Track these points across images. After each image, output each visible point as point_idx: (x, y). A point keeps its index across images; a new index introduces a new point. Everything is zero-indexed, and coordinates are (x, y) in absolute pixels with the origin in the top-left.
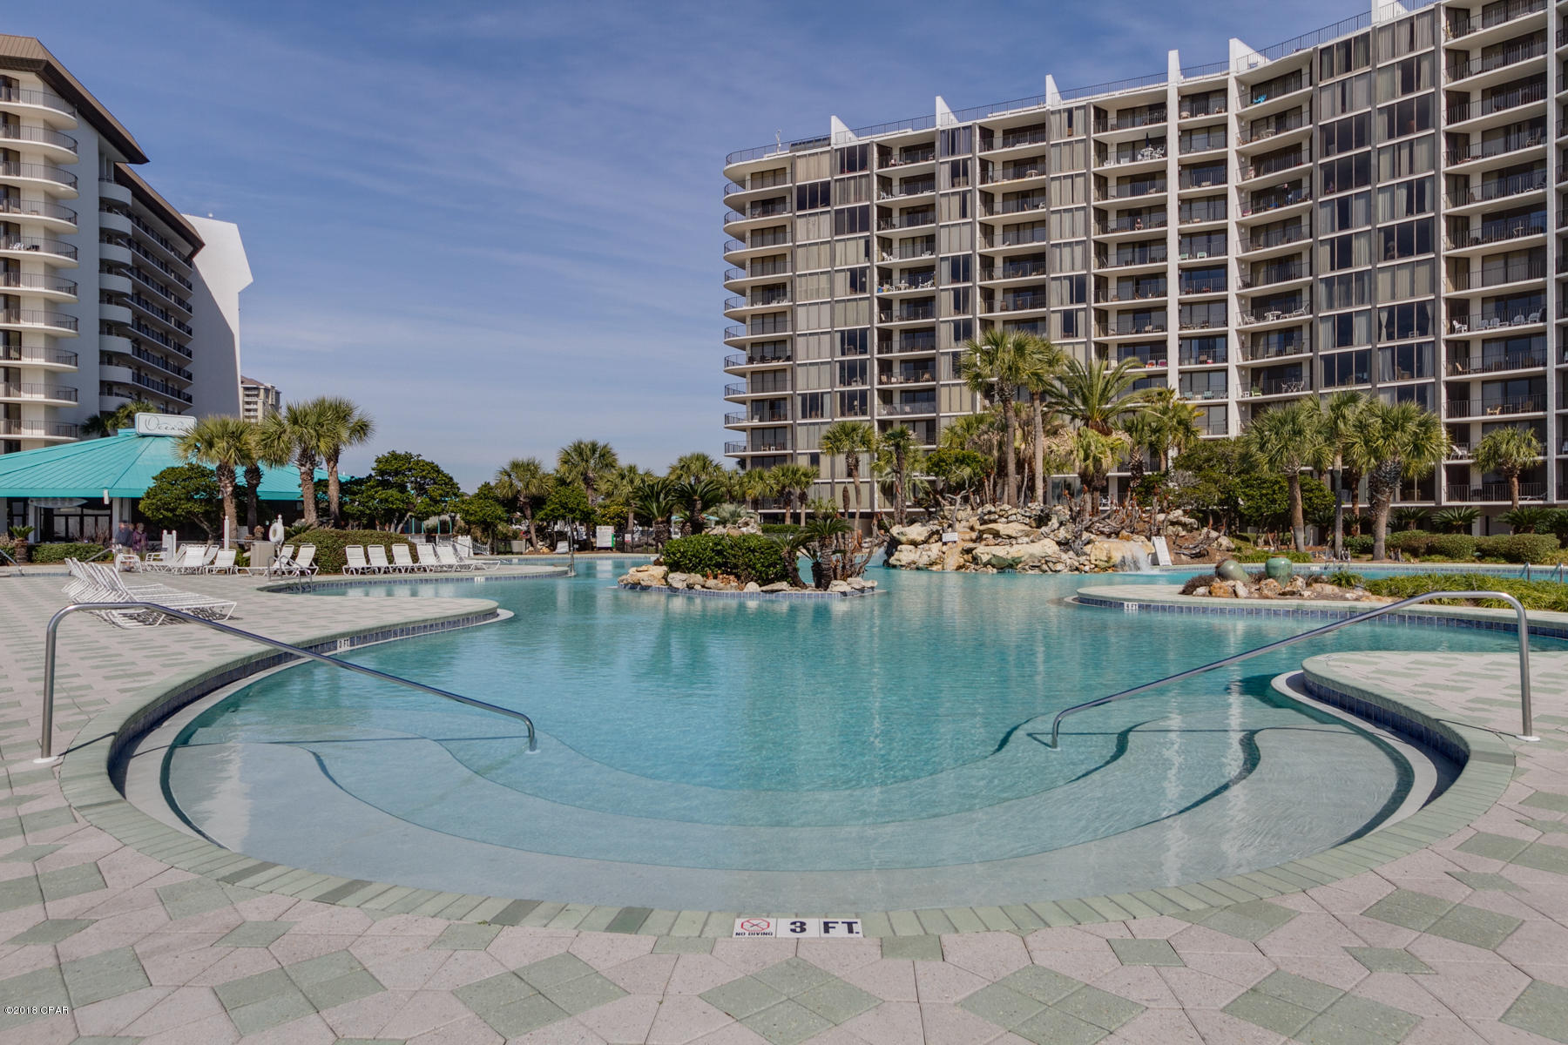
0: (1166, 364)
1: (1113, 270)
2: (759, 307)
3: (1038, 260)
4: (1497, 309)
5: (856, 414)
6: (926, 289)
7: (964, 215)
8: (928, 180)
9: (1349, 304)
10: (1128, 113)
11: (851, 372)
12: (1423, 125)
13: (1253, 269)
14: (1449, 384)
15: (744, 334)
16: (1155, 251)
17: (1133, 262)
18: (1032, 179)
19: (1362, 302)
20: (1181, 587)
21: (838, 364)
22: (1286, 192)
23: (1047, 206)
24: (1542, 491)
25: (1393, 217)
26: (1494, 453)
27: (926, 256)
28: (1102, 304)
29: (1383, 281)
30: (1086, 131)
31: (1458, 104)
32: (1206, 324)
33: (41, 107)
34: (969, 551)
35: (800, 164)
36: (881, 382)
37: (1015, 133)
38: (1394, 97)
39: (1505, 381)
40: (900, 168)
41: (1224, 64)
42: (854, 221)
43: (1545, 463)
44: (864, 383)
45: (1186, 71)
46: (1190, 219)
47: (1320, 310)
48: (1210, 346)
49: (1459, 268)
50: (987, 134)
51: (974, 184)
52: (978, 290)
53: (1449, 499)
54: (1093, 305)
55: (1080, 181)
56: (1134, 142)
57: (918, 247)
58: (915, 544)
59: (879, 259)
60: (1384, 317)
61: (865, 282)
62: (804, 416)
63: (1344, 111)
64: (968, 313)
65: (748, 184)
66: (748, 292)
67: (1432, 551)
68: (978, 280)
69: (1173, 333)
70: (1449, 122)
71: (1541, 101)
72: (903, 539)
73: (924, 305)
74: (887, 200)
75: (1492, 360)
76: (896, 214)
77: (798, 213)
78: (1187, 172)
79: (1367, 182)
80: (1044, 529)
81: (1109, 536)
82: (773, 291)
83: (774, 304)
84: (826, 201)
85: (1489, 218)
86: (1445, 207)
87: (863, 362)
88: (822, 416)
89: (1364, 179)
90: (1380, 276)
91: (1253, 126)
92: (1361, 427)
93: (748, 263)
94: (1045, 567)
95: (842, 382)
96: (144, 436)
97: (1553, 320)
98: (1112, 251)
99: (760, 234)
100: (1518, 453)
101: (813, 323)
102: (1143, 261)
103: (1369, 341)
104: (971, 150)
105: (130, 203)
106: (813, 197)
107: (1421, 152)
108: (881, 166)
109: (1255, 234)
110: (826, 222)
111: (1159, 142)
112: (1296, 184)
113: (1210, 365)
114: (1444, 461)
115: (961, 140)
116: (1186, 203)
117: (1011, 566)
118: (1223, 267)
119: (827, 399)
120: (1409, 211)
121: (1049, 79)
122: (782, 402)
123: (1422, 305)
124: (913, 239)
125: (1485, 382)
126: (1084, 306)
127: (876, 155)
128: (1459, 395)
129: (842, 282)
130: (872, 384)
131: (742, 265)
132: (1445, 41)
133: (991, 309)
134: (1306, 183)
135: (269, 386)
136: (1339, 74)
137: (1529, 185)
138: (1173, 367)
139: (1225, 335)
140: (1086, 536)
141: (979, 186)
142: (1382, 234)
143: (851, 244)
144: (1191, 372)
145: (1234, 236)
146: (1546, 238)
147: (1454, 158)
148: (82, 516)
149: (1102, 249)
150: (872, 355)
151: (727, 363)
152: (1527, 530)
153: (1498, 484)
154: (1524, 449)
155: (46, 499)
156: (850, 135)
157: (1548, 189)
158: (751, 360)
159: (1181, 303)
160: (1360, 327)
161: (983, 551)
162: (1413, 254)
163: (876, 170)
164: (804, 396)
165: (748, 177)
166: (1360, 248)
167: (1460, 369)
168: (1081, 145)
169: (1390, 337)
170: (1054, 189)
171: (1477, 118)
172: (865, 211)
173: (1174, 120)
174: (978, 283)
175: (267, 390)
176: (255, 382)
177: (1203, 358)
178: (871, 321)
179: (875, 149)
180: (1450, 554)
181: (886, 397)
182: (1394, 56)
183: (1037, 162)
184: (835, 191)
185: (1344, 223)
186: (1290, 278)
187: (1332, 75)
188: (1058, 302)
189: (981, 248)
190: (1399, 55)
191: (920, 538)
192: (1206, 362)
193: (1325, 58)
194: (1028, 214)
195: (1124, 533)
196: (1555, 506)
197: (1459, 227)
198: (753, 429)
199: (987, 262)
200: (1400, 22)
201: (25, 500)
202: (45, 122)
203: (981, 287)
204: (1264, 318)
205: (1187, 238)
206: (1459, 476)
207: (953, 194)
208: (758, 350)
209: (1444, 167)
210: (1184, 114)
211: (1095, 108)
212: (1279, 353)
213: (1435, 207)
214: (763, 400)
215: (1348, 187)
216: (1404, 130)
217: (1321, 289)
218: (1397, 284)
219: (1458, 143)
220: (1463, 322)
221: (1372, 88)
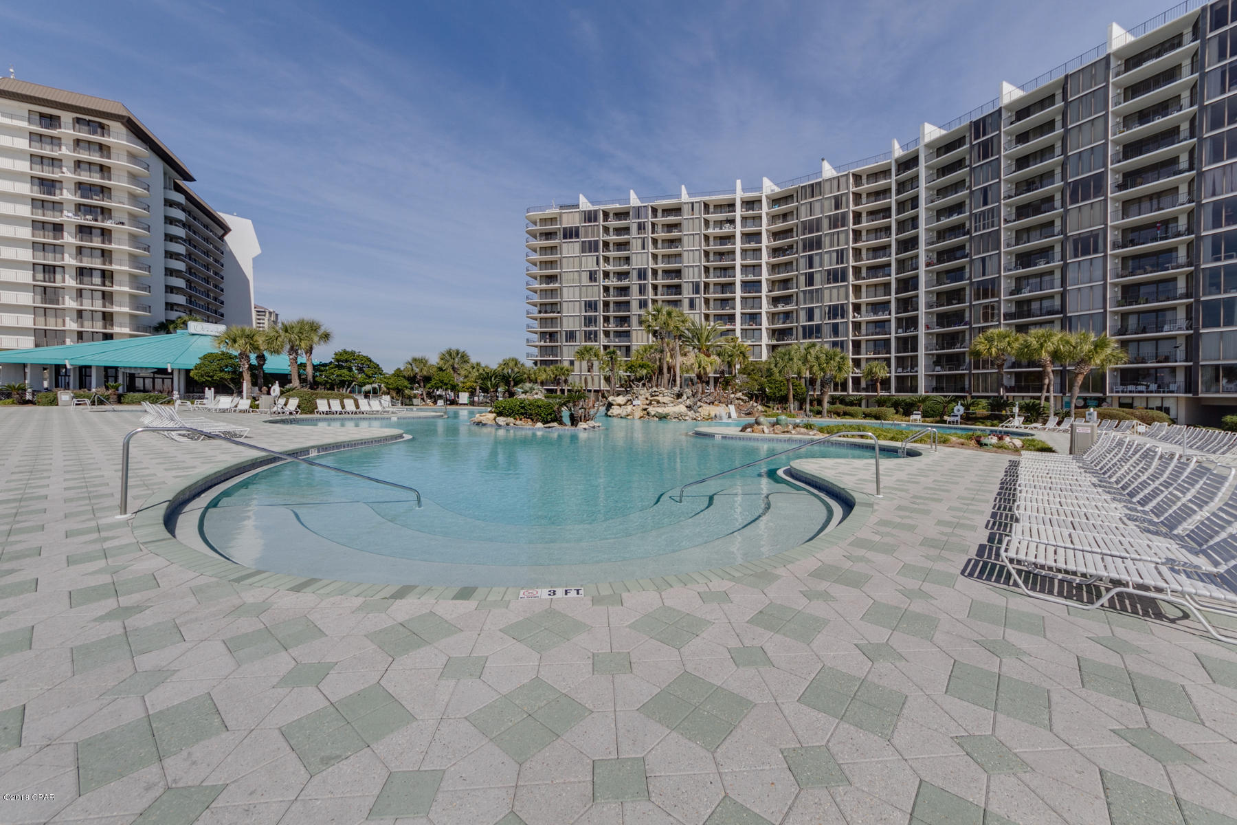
0: (735, 325)
1: (712, 280)
2: (544, 286)
3: (678, 273)
4: (872, 308)
5: (592, 342)
6: (625, 283)
7: (644, 249)
8: (627, 230)
9: (812, 303)
10: (719, 207)
11: (590, 321)
12: (843, 226)
13: (773, 284)
14: (853, 341)
15: (537, 299)
16: (730, 272)
17: (720, 277)
18: (675, 234)
19: (818, 302)
20: (740, 428)
21: (583, 317)
22: (786, 250)
23: (682, 247)
24: (889, 389)
25: (831, 265)
26: (870, 372)
27: (626, 267)
28: (707, 296)
29: (827, 293)
30: (700, 213)
31: (857, 217)
32: (752, 308)
33: (125, 143)
34: (645, 410)
35: (564, 217)
36: (604, 327)
37: (667, 211)
38: (831, 211)
39: (875, 341)
40: (613, 223)
41: (760, 188)
42: (591, 247)
43: (890, 377)
44: (596, 327)
45: (744, 190)
46: (745, 259)
47: (800, 305)
48: (754, 318)
49: (857, 289)
50: (654, 210)
51: (648, 234)
52: (650, 285)
53: (853, 391)
54: (703, 296)
55: (697, 237)
56: (721, 221)
57: (622, 261)
58: (620, 405)
59: (603, 267)
60: (827, 309)
61: (596, 277)
62: (566, 341)
63: (811, 215)
64: (645, 296)
65: (538, 224)
66: (538, 278)
67: (845, 414)
68: (650, 281)
69: (738, 311)
70: (854, 225)
71: (889, 219)
72: (614, 403)
73: (624, 290)
74: (607, 238)
75: (870, 331)
76: (611, 245)
77: (564, 241)
78: (744, 237)
79: (820, 248)
80: (680, 400)
81: (709, 404)
82: (551, 278)
83: (551, 285)
84: (577, 236)
85: (869, 268)
86: (852, 263)
87: (596, 316)
88: (575, 342)
89: (819, 246)
90: (825, 291)
91: (773, 218)
92: (817, 358)
93: (538, 264)
94: (680, 418)
95: (585, 325)
96: (193, 335)
97: (893, 315)
98: (711, 271)
99: (544, 250)
100: (880, 372)
101: (571, 296)
102: (725, 277)
103: (821, 320)
104: (647, 217)
105: (184, 203)
106: (571, 233)
107: (842, 237)
108: (604, 221)
109: (774, 268)
110: (577, 246)
111: (732, 222)
112: (791, 247)
113: (754, 327)
114: (851, 375)
115: (642, 212)
116: (744, 251)
117: (665, 417)
118: (760, 282)
119: (577, 333)
120: (837, 263)
121: (683, 187)
122: (555, 334)
123: (842, 305)
124: (620, 258)
125: (867, 341)
126: (699, 296)
127: (601, 216)
128: (857, 345)
129: (585, 276)
130: (600, 327)
131: (535, 265)
132: (852, 189)
133: (656, 295)
134: (795, 247)
135: (272, 310)
136: (809, 198)
137: (884, 256)
138: (738, 326)
139: (760, 314)
140: (699, 404)
142: (826, 272)
143: (590, 258)
144: (746, 330)
145: (764, 269)
146: (891, 279)
147: (855, 241)
148: (154, 379)
149: (707, 269)
150: (600, 313)
151: (528, 313)
152: (883, 406)
153: (872, 386)
154: (882, 370)
155: (130, 368)
156: (589, 204)
157: (892, 258)
158: (540, 312)
159: (742, 298)
160: (817, 313)
161: (652, 410)
162: (839, 282)
163: (601, 223)
164: (566, 332)
165: (538, 221)
166: (817, 278)
167: (857, 334)
168: (697, 220)
169: (829, 319)
170: (685, 239)
171: (865, 224)
172: (596, 242)
173: (739, 213)
175: (270, 313)
176: (262, 308)
177: (751, 323)
178: (599, 297)
179: (601, 213)
180: (852, 415)
181: (607, 334)
182: (831, 193)
183: (676, 226)
184: (582, 232)
185: (811, 266)
186: (788, 289)
187: (806, 199)
188: (687, 294)
189: (651, 265)
190: (833, 193)
191: (622, 403)
192: (752, 325)
193: (803, 191)
194: (673, 250)
195: (716, 403)
196: (894, 396)
197: (857, 270)
198: (541, 346)
199: (655, 272)
200: (834, 178)
201: (116, 368)
202: (128, 152)
204: (777, 307)
205: (744, 267)
206: (856, 381)
207: (638, 238)
208: (544, 308)
209: (851, 245)
210: (743, 210)
211: (704, 203)
212: (784, 323)
213: (848, 262)
214: (546, 333)
215: (812, 250)
216: (836, 226)
217: (801, 295)
218: (832, 295)
219: (857, 234)
220: (858, 314)
221: (822, 206)
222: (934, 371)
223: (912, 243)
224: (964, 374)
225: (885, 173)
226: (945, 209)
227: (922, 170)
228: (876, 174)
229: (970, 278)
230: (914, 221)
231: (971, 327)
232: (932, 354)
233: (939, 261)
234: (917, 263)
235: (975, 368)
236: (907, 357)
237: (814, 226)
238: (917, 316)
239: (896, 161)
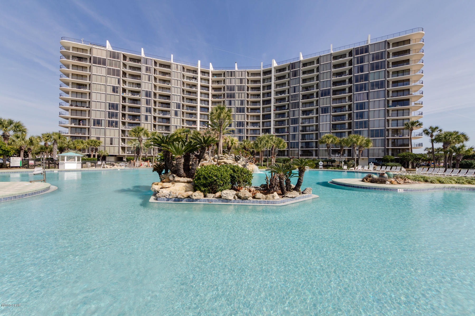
0: (197, 126)
1: (186, 103)
2: (75, 89)
3: (168, 97)
4: (252, 125)
5: (114, 127)
6: (137, 97)
7: (149, 81)
8: (139, 69)
10: (189, 70)
11: (111, 115)
12: (243, 90)
14: (246, 136)
15: (69, 97)
16: (195, 102)
18: (167, 77)
19: (233, 120)
21: (107, 112)
22: (220, 96)
23: (171, 85)
25: (238, 105)
27: (138, 89)
28: (183, 110)
29: (237, 116)
30: (180, 71)
31: (248, 88)
32: (205, 119)
35: (93, 50)
36: (122, 119)
37: (162, 65)
38: (239, 84)
39: (253, 137)
40: (130, 63)
41: (209, 67)
42: (115, 73)
44: (117, 119)
46: (202, 97)
49: (248, 116)
50: (156, 63)
51: (152, 74)
52: (152, 100)
55: (179, 81)
56: (190, 77)
57: (135, 85)
59: (122, 85)
60: (237, 123)
61: (118, 91)
62: (94, 126)
63: (231, 84)
64: (150, 106)
65: (71, 49)
66: (70, 83)
68: (152, 98)
69: (198, 120)
70: (247, 91)
71: (260, 92)
73: (136, 101)
74: (125, 70)
75: (252, 133)
76: (128, 75)
77: (93, 64)
78: (202, 87)
82: (81, 85)
83: (82, 90)
84: (104, 64)
86: (247, 106)
87: (117, 113)
88: (101, 126)
89: (234, 98)
91: (214, 82)
93: (70, 74)
95: (109, 117)
98: (186, 99)
99: (76, 67)
101: (98, 99)
102: (192, 103)
104: (151, 65)
106: (99, 61)
107: (243, 95)
109: (213, 103)
110: (104, 70)
111: (196, 78)
115: (149, 62)
118: (208, 108)
119: (103, 121)
120: (241, 105)
121: (172, 56)
123: (243, 122)
124: (133, 83)
125: (250, 136)
126: (180, 110)
127: (122, 57)
128: (247, 138)
129: (110, 89)
130: (119, 119)
132: (246, 77)
133: (155, 106)
134: (224, 95)
136: (230, 77)
142: (236, 108)
143: (113, 79)
145: (210, 102)
146: (260, 114)
147: (248, 97)
149: (183, 98)
150: (120, 111)
151: (60, 105)
157: (261, 106)
158: (71, 105)
159: (200, 114)
160: (233, 124)
162: (241, 113)
163: (122, 61)
164: (94, 120)
165: (71, 47)
166: (233, 110)
167: (248, 134)
168: (179, 74)
169: (238, 127)
170: (173, 81)
171: (251, 92)
172: (118, 71)
173: (199, 75)
177: (204, 126)
178: (119, 102)
179: (122, 55)
181: (124, 123)
183: (168, 74)
184: (108, 62)
185: (230, 104)
187: (228, 77)
188: (173, 108)
189: (153, 90)
190: (240, 77)
193: (228, 73)
194: (165, 85)
197: (248, 109)
198: (71, 127)
199: (155, 94)
200: (240, 71)
203: (154, 100)
205: (202, 100)
207: (146, 74)
208: (75, 103)
209: (246, 99)
210: (201, 75)
211: (183, 66)
213: (245, 105)
214: (76, 119)
215: (231, 98)
216: (240, 90)
218: (239, 118)
219: (248, 95)
220: (248, 126)
221: (235, 81)
223: (269, 102)
224: (286, 150)
225: (259, 74)
227: (273, 76)
228: (254, 74)
229: (288, 117)
231: (289, 134)
234: (270, 109)
237: (232, 88)
238: (270, 129)
239: (263, 70)
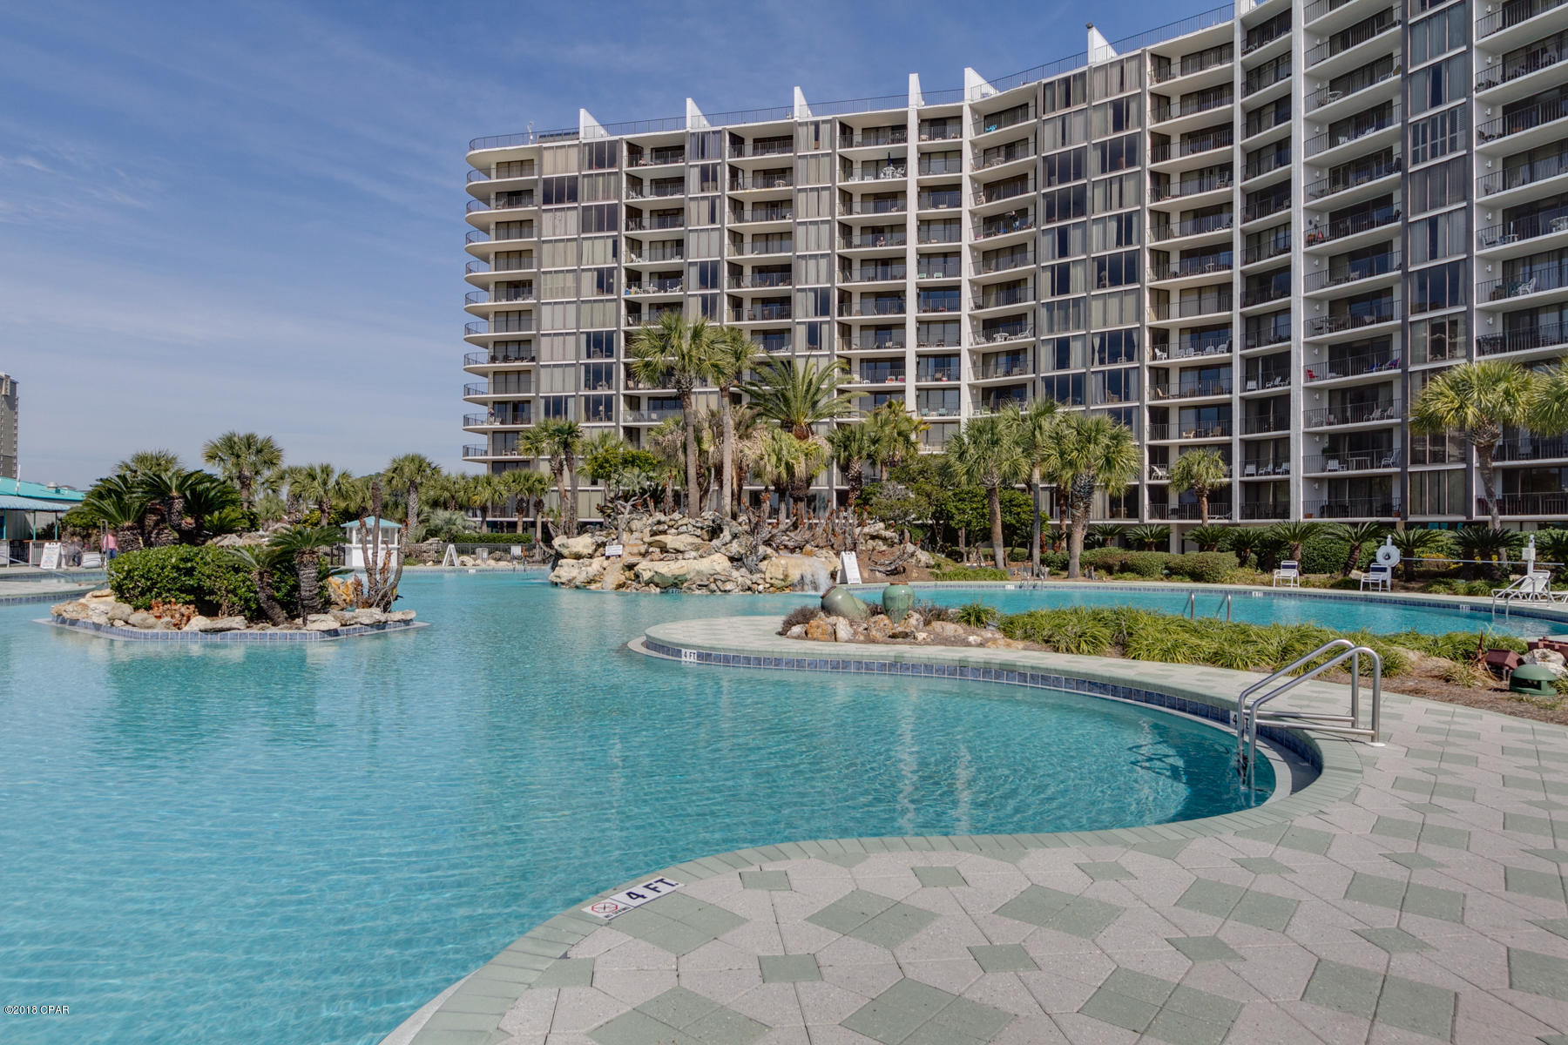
0: (904, 380)
1: (857, 284)
2: (504, 304)
3: (784, 271)
4: (1192, 339)
5: (601, 420)
6: (674, 293)
7: (713, 220)
9: (1067, 329)
10: (873, 132)
11: (597, 376)
12: (1131, 163)
13: (984, 291)
14: (1151, 408)
15: (488, 332)
16: (895, 269)
17: (875, 278)
18: (779, 189)
19: (1078, 328)
21: (583, 367)
22: (1014, 219)
23: (795, 216)
24: (1226, 511)
25: (1105, 249)
26: (1187, 474)
27: (677, 260)
28: (845, 318)
29: (1096, 306)
30: (832, 146)
31: (1161, 144)
32: (941, 343)
35: (547, 156)
36: (627, 388)
37: (765, 143)
38: (1106, 134)
39: (1198, 408)
40: (650, 168)
41: (959, 91)
42: (602, 219)
43: (1230, 485)
44: (609, 388)
45: (926, 94)
46: (928, 240)
47: (1041, 334)
48: (944, 363)
49: (1161, 299)
50: (737, 141)
51: (723, 190)
52: (726, 298)
53: (1151, 517)
54: (837, 318)
55: (825, 194)
56: (877, 161)
57: (668, 251)
58: (578, 558)
59: (627, 260)
60: (1097, 342)
61: (612, 284)
62: (547, 420)
63: (1063, 144)
64: (716, 320)
65: (494, 173)
66: (492, 287)
67: (1124, 569)
68: (726, 287)
69: (911, 351)
70: (1153, 161)
71: (1229, 147)
73: (672, 310)
74: (636, 200)
75: (1187, 387)
76: (646, 215)
77: (544, 207)
78: (925, 195)
79: (1083, 214)
80: (715, 542)
81: (793, 551)
82: (519, 287)
83: (519, 302)
84: (573, 197)
85: (1186, 253)
86: (1149, 242)
87: (609, 366)
88: (566, 421)
89: (1080, 208)
90: (1094, 303)
91: (986, 154)
92: (1057, 438)
93: (492, 257)
94: (713, 586)
95: (587, 386)
97: (1237, 351)
98: (856, 266)
99: (505, 227)
100: (1207, 473)
101: (559, 323)
102: (884, 278)
103: (1084, 365)
104: (721, 155)
106: (561, 192)
107: (1129, 187)
108: (630, 165)
109: (987, 257)
110: (573, 219)
111: (899, 162)
112: (1023, 213)
113: (945, 383)
114: (1147, 481)
115: (711, 144)
116: (924, 223)
118: (957, 288)
119: (571, 403)
120: (1119, 243)
121: (797, 91)
122: (526, 405)
123: (1129, 332)
124: (664, 242)
125: (1182, 407)
126: (828, 319)
127: (625, 153)
128: (1160, 417)
129: (589, 281)
130: (618, 389)
131: (485, 259)
132: (1151, 85)
133: (738, 317)
134: (1031, 212)
136: (1060, 108)
137: (1218, 225)
138: (910, 382)
139: (958, 355)
140: (762, 549)
141: (727, 192)
142: (1096, 263)
143: (598, 243)
144: (928, 390)
145: (967, 259)
146: (1232, 274)
147: (1157, 195)
149: (846, 263)
150: (618, 359)
151: (468, 361)
152: (1212, 547)
153: (1191, 504)
154: (1212, 470)
156: (603, 132)
157: (1234, 229)
158: (494, 359)
159: (920, 322)
160: (1076, 350)
162: (1121, 284)
163: (625, 168)
164: (547, 399)
165: (494, 166)
166: (1077, 276)
167: (1161, 394)
168: (827, 159)
169: (1102, 362)
170: (801, 201)
171: (1178, 159)
172: (613, 210)
173: (914, 142)
174: (726, 290)
177: (938, 375)
178: (618, 324)
179: (625, 147)
180: (1140, 571)
181: (633, 402)
182: (1106, 96)
183: (784, 172)
184: (584, 187)
185: (1063, 252)
186: (1015, 301)
187: (1054, 110)
188: (803, 313)
189: (729, 255)
190: (1111, 95)
191: (586, 551)
192: (940, 380)
193: (1048, 93)
194: (775, 224)
195: (808, 547)
196: (1239, 525)
197: (1160, 257)
198: (495, 432)
199: (736, 270)
200: (1112, 64)
203: (729, 295)
204: (994, 340)
205: (924, 257)
206: (1159, 494)
207: (702, 198)
208: (502, 349)
209: (1148, 204)
210: (924, 137)
211: (841, 123)
212: (1008, 373)
213: (1141, 240)
214: (505, 403)
215: (1067, 217)
216: (1115, 166)
217: (1043, 313)
218: (1108, 311)
219: (1161, 181)
220: (1163, 350)
221: (1087, 124)
222: (1324, 471)
223: (1279, 194)
224: (1390, 476)
225: (1223, 50)
226: (1349, 119)
227: (1298, 40)
228: (1201, 53)
229: (1403, 266)
230: (1282, 149)
231: (1405, 371)
232: (1321, 434)
233: (1335, 232)
235: (1414, 462)
236: (1266, 441)
237: (1067, 167)
238: (1289, 353)
239: (1243, 22)
